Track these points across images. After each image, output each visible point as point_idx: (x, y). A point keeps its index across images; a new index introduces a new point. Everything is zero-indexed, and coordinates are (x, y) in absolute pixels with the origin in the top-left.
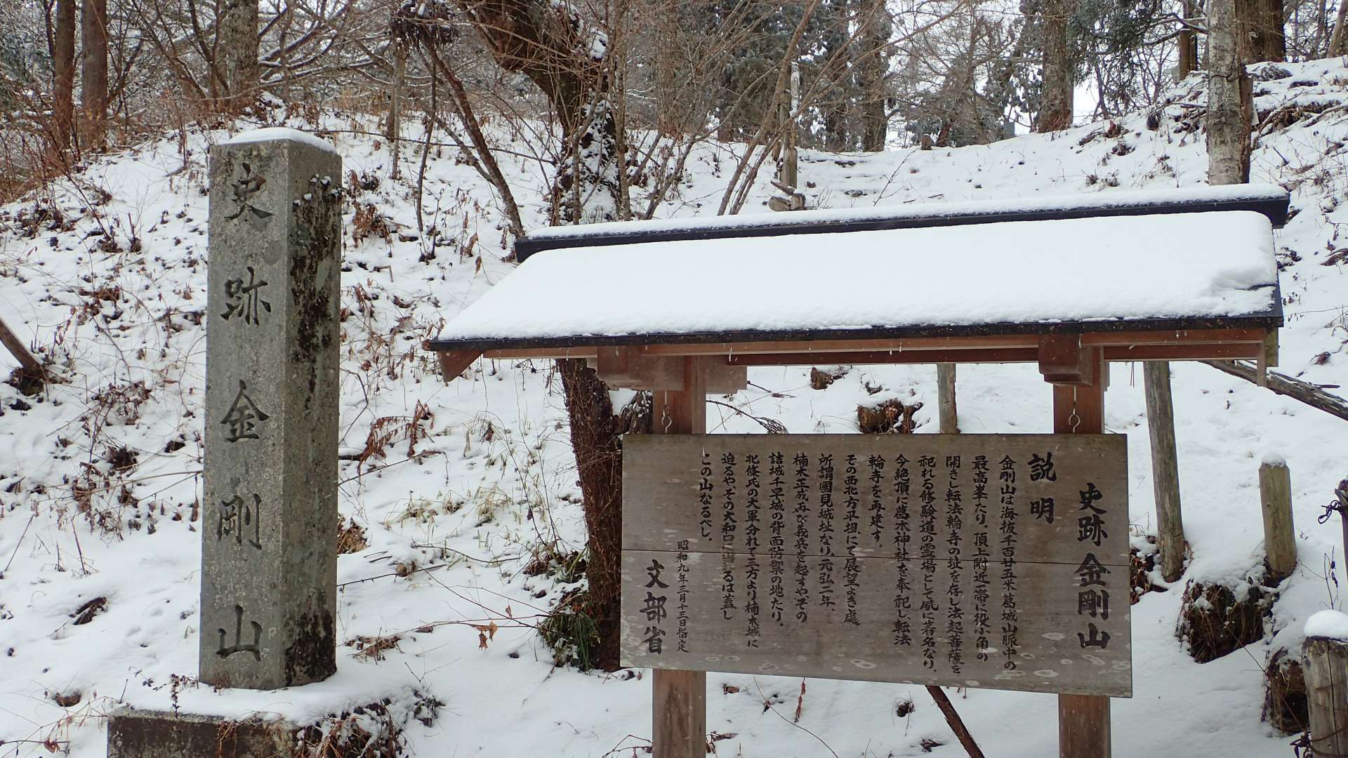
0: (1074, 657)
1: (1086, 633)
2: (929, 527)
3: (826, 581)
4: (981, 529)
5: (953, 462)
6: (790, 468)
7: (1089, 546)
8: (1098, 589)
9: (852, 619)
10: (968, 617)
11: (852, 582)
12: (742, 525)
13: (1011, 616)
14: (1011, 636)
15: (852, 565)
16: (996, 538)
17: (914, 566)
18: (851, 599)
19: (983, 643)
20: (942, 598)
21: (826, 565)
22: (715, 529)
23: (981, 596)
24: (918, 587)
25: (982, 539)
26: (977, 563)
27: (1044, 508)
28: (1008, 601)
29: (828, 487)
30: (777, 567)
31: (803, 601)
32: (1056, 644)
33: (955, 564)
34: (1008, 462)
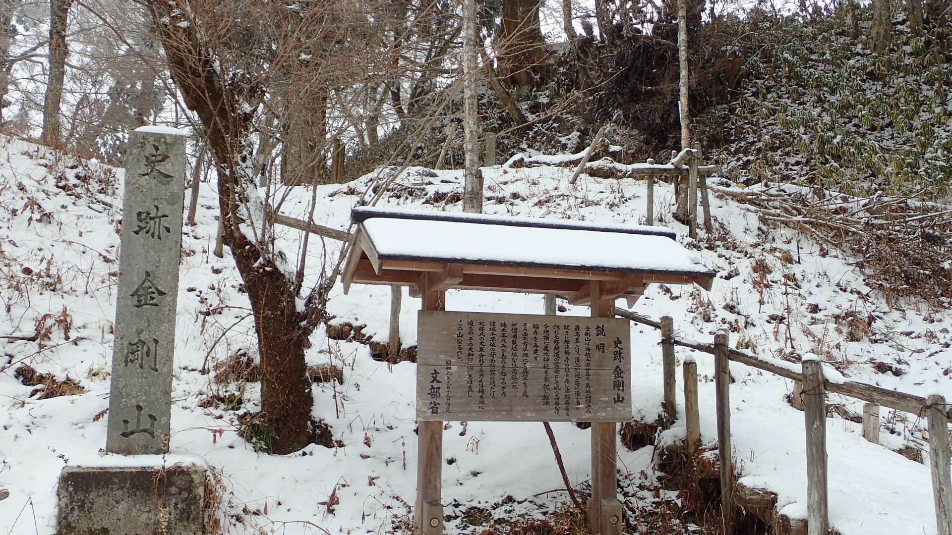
0: (612, 407)
1: (616, 397)
2: (557, 355)
3: (514, 378)
4: (577, 356)
5: (567, 327)
6: (498, 328)
7: (617, 362)
8: (620, 379)
9: (525, 395)
10: (572, 392)
11: (525, 379)
12: (477, 353)
13: (588, 392)
14: (589, 400)
15: (526, 371)
16: (583, 358)
17: (551, 372)
18: (525, 386)
19: (579, 403)
20: (562, 385)
21: (515, 371)
22: (464, 356)
23: (578, 383)
24: (553, 380)
25: (578, 360)
26: (576, 369)
27: (601, 347)
28: (588, 385)
29: (515, 337)
30: (492, 372)
31: (504, 388)
32: (606, 402)
33: (567, 370)
34: (588, 328)
